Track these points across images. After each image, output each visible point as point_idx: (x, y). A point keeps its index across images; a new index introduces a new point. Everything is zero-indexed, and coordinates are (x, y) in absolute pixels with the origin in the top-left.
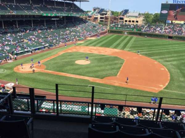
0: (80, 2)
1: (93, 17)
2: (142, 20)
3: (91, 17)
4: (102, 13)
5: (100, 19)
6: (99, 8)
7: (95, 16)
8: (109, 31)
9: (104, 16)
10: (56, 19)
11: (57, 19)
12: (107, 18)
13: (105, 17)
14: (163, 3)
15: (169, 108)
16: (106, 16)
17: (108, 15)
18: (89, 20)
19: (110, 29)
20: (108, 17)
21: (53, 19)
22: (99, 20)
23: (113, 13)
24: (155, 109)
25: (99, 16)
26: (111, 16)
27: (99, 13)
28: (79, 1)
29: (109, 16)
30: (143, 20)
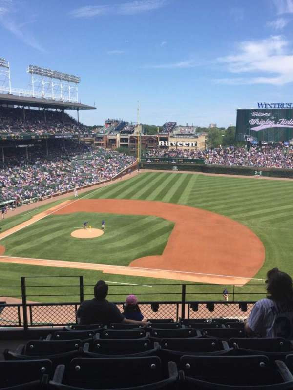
0: (78, 110)
1: (106, 138)
2: (204, 141)
3: (102, 138)
4: (123, 130)
5: (121, 142)
6: (117, 121)
7: (110, 137)
8: (140, 164)
9: (129, 136)
10: (27, 146)
11: (30, 146)
12: (133, 140)
13: (131, 137)
14: (240, 109)
15: (197, 300)
16: (132, 135)
17: (137, 133)
18: (99, 144)
19: (141, 160)
20: (137, 137)
21: (20, 146)
22: (119, 144)
23: (146, 129)
24: (177, 303)
25: (118, 136)
26: (143, 135)
27: (117, 130)
28: (74, 109)
29: (138, 135)
30: (206, 142)
